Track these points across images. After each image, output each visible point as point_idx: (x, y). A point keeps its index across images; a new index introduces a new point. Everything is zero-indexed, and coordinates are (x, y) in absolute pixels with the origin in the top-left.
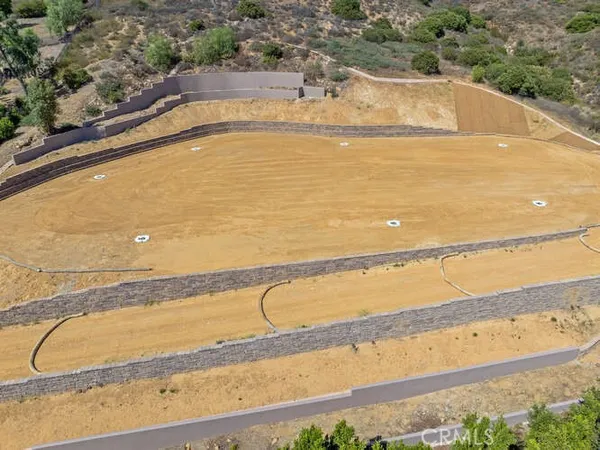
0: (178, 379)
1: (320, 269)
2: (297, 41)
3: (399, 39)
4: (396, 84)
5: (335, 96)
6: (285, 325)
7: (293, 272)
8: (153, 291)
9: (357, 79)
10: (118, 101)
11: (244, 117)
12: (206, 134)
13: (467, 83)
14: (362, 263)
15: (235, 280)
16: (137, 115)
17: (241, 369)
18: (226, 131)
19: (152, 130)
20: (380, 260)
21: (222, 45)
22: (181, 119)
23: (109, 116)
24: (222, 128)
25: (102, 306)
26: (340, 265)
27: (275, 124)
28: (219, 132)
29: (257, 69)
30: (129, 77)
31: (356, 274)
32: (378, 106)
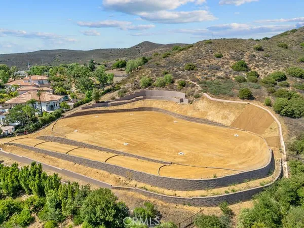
1: (91, 147)
5: (191, 103)
7: (86, 146)
10: (122, 96)
11: (159, 107)
12: (144, 110)
14: (100, 149)
16: (126, 101)
18: (151, 110)
23: (116, 100)
24: (150, 109)
27: (166, 111)
28: (148, 110)
32: (202, 110)
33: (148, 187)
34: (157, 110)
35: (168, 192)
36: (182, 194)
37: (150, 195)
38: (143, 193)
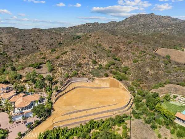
0: (81, 118)
1: (91, 109)
2: (87, 72)
3: (103, 68)
4: (101, 80)
5: (93, 82)
6: (89, 114)
7: (89, 109)
8: (77, 112)
9: (96, 79)
10: (63, 85)
13: (112, 78)
14: (95, 108)
15: (84, 110)
17: (85, 117)
19: (68, 90)
20: (97, 108)
21: (76, 73)
22: (71, 87)
23: (62, 88)
24: (76, 87)
25: (73, 113)
26: (93, 109)
27: (84, 87)
29: (81, 77)
30: (63, 81)
31: (94, 109)
32: (99, 84)
33: (118, 111)
34: (79, 87)
35: (123, 110)
36: (125, 109)
37: (120, 113)
38: (118, 113)
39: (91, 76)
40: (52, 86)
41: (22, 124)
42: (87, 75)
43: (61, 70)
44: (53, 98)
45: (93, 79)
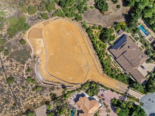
9: (34, 54)
32: (41, 50)
39: (31, 60)
40: (59, 97)
41: (104, 96)
42: (29, 65)
43: (27, 100)
44: (76, 87)
45: (35, 57)
